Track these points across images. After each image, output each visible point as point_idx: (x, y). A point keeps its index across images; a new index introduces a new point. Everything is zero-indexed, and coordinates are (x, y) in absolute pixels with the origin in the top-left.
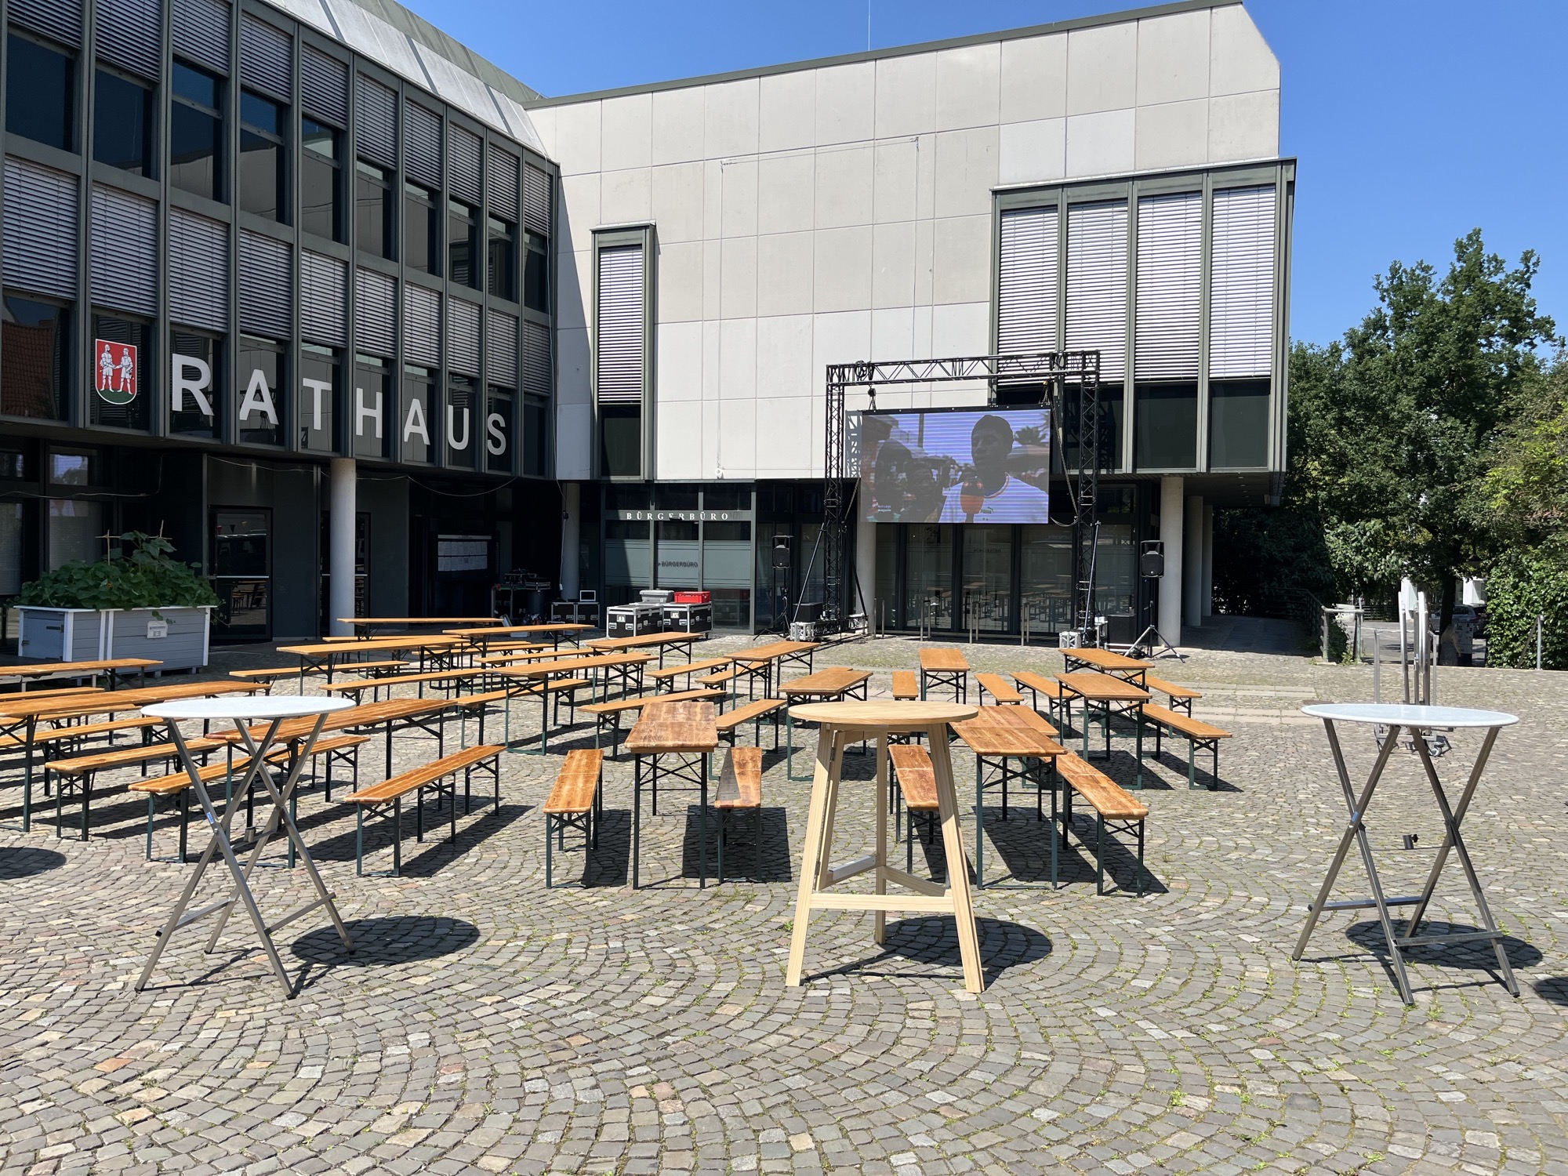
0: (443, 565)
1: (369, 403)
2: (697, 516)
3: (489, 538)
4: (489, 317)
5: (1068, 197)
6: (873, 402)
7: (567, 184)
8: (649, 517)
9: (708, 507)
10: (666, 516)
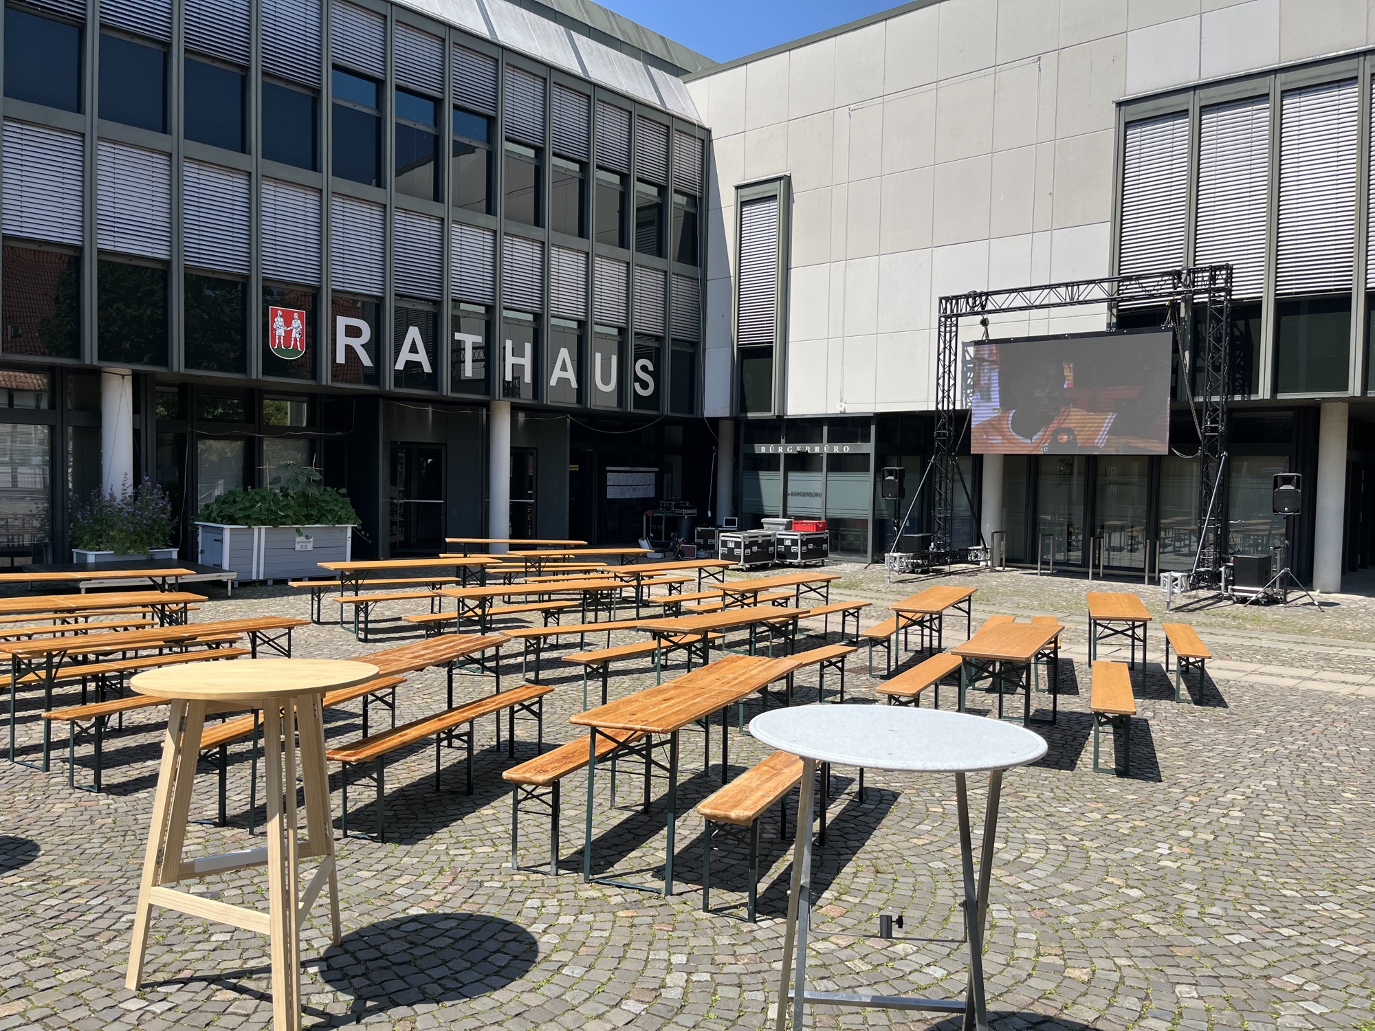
0: (612, 493)
1: (518, 352)
2: (822, 449)
3: (657, 469)
4: (637, 271)
5: (1200, 100)
6: (987, 331)
7: (717, 146)
8: (780, 450)
9: (831, 440)
10: (794, 449)
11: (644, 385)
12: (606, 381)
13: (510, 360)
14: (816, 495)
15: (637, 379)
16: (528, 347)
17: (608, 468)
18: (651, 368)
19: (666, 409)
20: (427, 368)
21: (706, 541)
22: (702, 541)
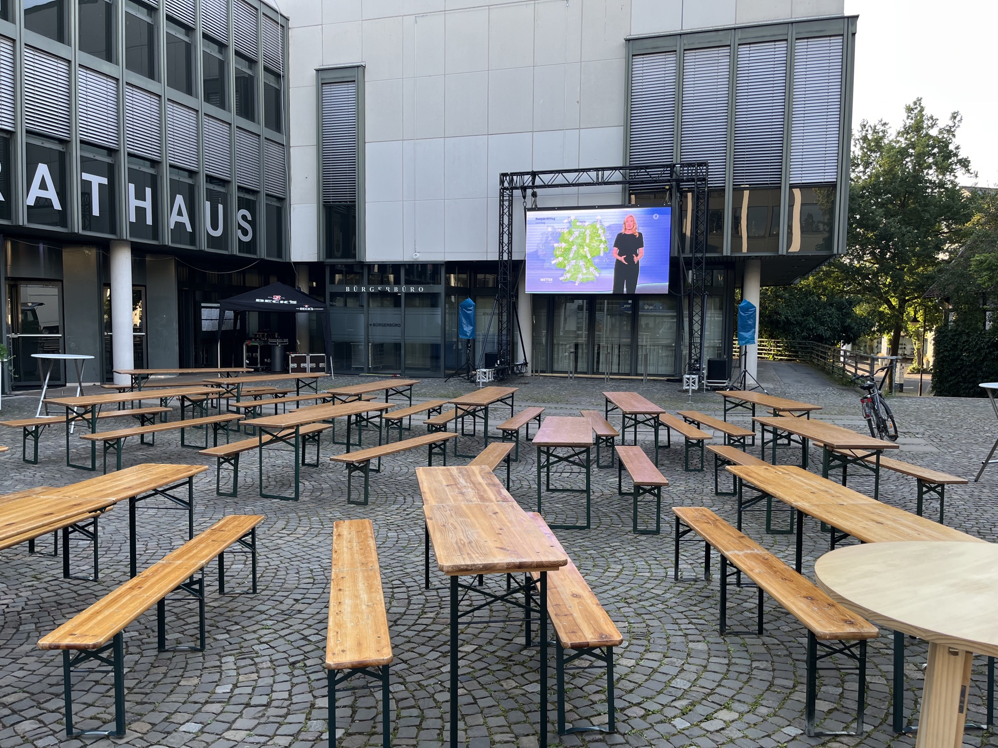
0: (205, 326)
1: (140, 196)
2: (400, 289)
4: (237, 133)
5: (684, 45)
7: (294, 34)
8: (363, 289)
9: (408, 283)
10: (376, 289)
11: (245, 232)
12: (215, 226)
13: (134, 203)
14: (396, 325)
15: (240, 227)
16: (148, 191)
17: (203, 305)
18: (249, 218)
19: (262, 253)
20: (57, 206)
21: (299, 365)
22: (295, 365)
